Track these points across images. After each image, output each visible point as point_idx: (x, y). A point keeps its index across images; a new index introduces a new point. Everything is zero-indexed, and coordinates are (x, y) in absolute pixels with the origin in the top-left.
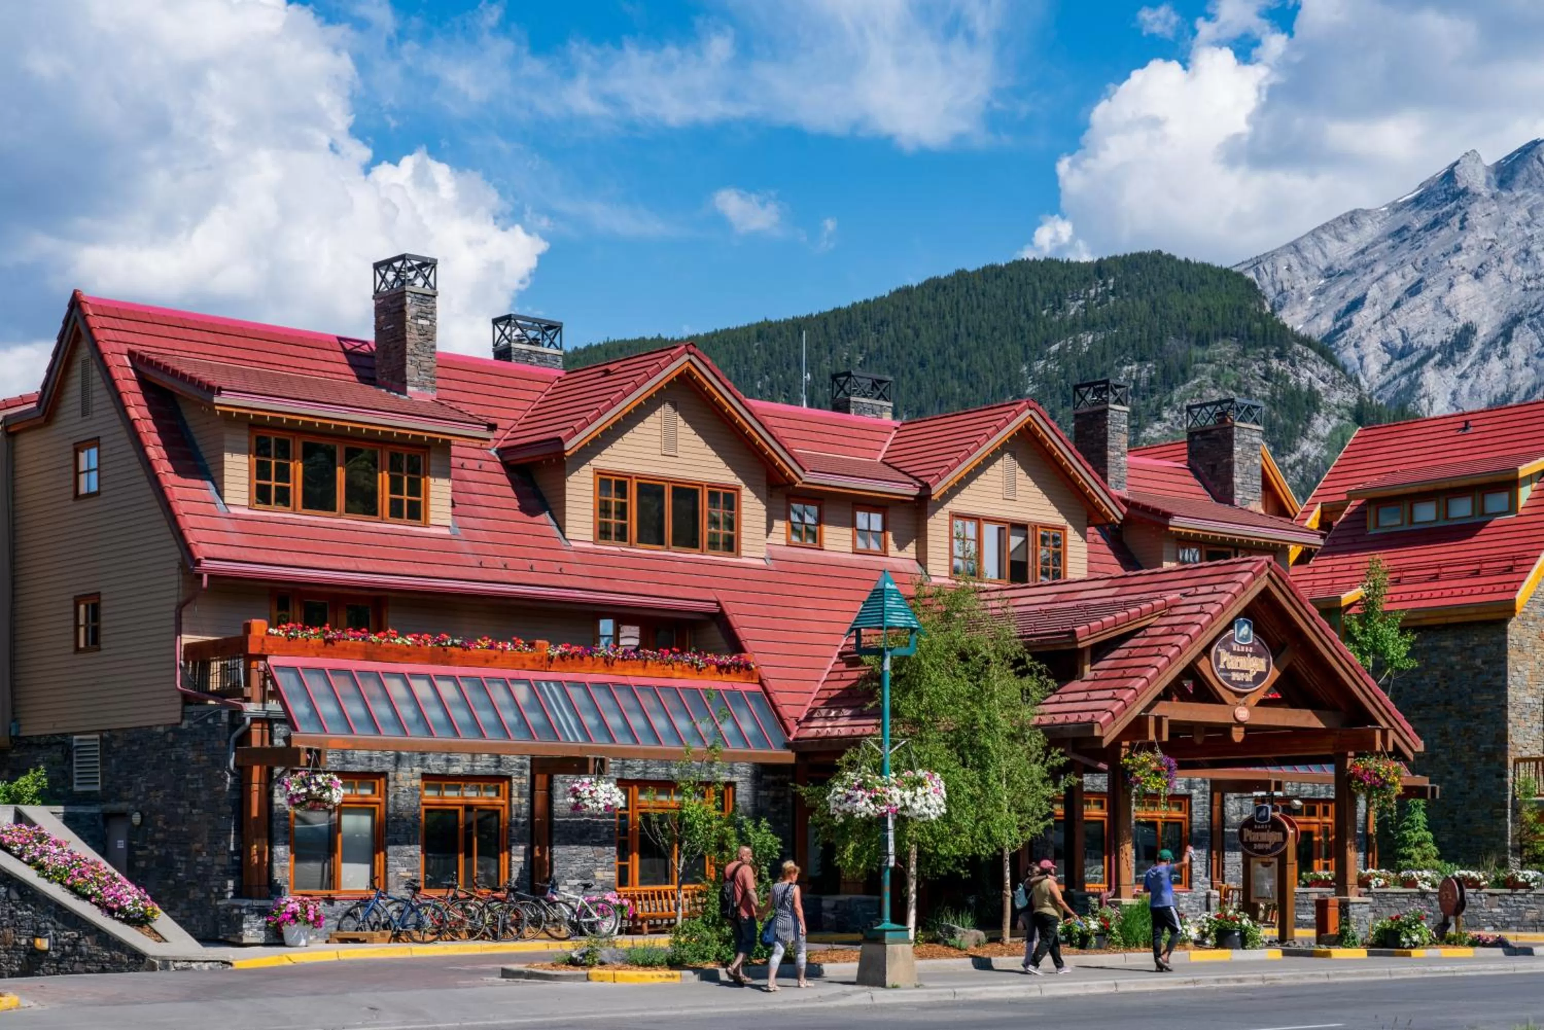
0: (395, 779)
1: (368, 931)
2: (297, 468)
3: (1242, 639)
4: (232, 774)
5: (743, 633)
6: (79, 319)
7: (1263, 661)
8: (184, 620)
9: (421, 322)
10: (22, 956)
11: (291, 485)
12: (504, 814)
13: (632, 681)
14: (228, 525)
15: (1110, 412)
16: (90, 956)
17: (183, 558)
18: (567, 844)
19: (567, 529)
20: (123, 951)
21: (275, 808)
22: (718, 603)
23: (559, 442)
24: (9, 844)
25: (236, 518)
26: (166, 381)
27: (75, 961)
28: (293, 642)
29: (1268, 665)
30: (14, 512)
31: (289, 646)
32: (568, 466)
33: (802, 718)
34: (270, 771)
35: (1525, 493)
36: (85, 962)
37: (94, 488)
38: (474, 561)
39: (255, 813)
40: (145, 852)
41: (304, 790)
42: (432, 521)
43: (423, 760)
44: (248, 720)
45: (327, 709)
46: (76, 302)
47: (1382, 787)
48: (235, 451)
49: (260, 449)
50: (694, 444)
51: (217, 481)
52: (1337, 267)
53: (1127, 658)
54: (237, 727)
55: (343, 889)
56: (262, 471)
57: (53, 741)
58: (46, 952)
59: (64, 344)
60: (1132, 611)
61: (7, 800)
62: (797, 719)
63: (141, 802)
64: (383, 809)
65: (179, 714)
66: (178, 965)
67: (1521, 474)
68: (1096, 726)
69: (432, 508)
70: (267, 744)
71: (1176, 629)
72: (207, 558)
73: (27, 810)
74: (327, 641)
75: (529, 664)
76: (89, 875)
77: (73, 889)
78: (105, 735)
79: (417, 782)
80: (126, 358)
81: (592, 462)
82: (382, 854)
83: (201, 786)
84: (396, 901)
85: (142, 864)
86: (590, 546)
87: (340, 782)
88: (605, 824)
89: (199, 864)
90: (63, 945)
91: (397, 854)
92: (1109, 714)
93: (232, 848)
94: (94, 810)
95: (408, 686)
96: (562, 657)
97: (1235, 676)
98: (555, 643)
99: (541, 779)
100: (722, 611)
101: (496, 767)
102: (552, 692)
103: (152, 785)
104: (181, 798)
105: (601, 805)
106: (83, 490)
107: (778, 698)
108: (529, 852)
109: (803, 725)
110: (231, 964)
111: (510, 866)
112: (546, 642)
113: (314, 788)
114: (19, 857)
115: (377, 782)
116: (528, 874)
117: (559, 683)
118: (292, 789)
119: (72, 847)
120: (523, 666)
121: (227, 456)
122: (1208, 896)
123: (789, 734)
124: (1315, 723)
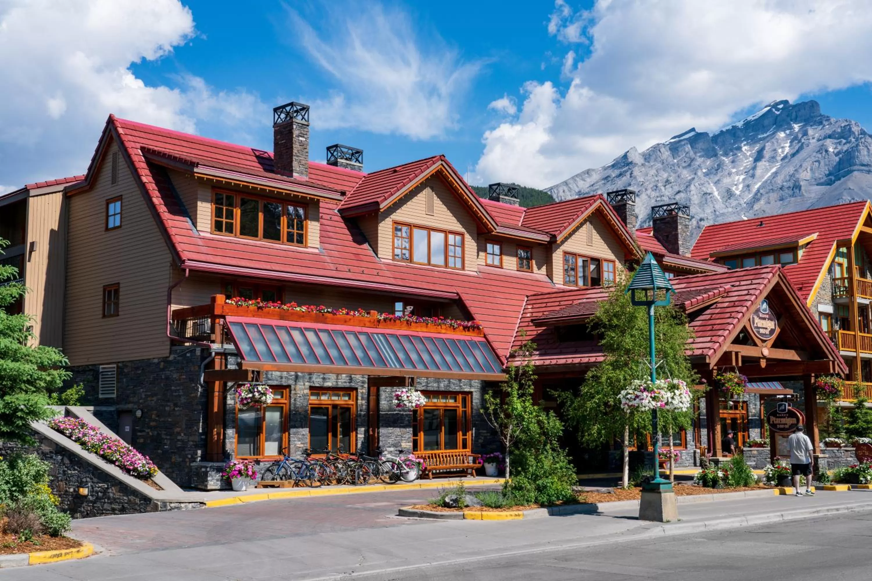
0: (295, 389)
1: (279, 480)
2: (237, 212)
3: (763, 310)
4: (202, 386)
5: (472, 310)
6: (112, 129)
7: (773, 323)
8: (172, 296)
9: (301, 138)
10: (70, 499)
11: (234, 221)
12: (353, 410)
13: (421, 334)
14: (200, 242)
15: (628, 205)
16: (115, 499)
17: (174, 260)
18: (387, 427)
19: (379, 252)
20: (137, 496)
21: (228, 406)
22: (458, 294)
23: (377, 204)
24: (63, 429)
25: (204, 238)
26: (164, 162)
27: (105, 503)
28: (240, 308)
29: (775, 325)
30: (68, 240)
31: (238, 310)
32: (379, 218)
33: (508, 356)
34: (225, 385)
35: (801, 253)
36: (111, 503)
37: (118, 224)
38: (332, 267)
39: (216, 410)
40: (144, 434)
41: (250, 395)
42: (309, 245)
43: (310, 378)
44: (213, 354)
45: (260, 347)
46: (111, 121)
47: (836, 393)
48: (204, 200)
49: (217, 201)
50: (442, 209)
51: (192, 217)
52: (582, 191)
53: (710, 319)
54: (205, 358)
55: (266, 454)
56: (218, 213)
57: (87, 369)
58: (86, 497)
59: (102, 145)
60: (710, 293)
61: (59, 403)
62: (506, 356)
63: (141, 403)
64: (288, 407)
65: (168, 351)
66: (173, 505)
67: (800, 244)
68: (707, 357)
69: (309, 237)
70: (223, 368)
71: (736, 303)
72: (189, 260)
73: (73, 409)
74: (259, 308)
75: (368, 324)
76: (114, 448)
77: (104, 457)
78: (120, 365)
79: (307, 391)
80: (139, 151)
81: (391, 216)
82: (287, 433)
83: (181, 393)
84: (296, 462)
85: (142, 440)
86: (391, 262)
87: (271, 390)
88: (407, 415)
89: (179, 440)
90: (97, 492)
91: (295, 434)
92: (713, 350)
93: (201, 431)
94: (112, 409)
95: (304, 335)
96: (385, 320)
97: (762, 331)
98: (381, 312)
99: (373, 389)
100: (460, 298)
101: (350, 383)
102: (380, 340)
103: (149, 393)
104: (168, 401)
105: (414, 405)
106: (111, 225)
107: (495, 345)
108: (367, 432)
109: (509, 360)
110: (205, 504)
111: (357, 440)
112: (376, 312)
113: (256, 394)
114: (70, 437)
115: (284, 391)
116: (366, 445)
117: (383, 335)
118: (243, 394)
119: (101, 431)
120: (365, 326)
121: (199, 204)
122: (695, 452)
123: (503, 364)
124: (797, 358)
